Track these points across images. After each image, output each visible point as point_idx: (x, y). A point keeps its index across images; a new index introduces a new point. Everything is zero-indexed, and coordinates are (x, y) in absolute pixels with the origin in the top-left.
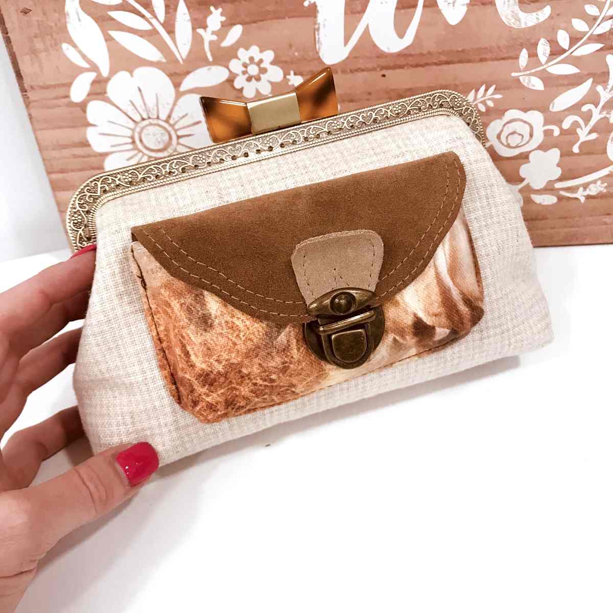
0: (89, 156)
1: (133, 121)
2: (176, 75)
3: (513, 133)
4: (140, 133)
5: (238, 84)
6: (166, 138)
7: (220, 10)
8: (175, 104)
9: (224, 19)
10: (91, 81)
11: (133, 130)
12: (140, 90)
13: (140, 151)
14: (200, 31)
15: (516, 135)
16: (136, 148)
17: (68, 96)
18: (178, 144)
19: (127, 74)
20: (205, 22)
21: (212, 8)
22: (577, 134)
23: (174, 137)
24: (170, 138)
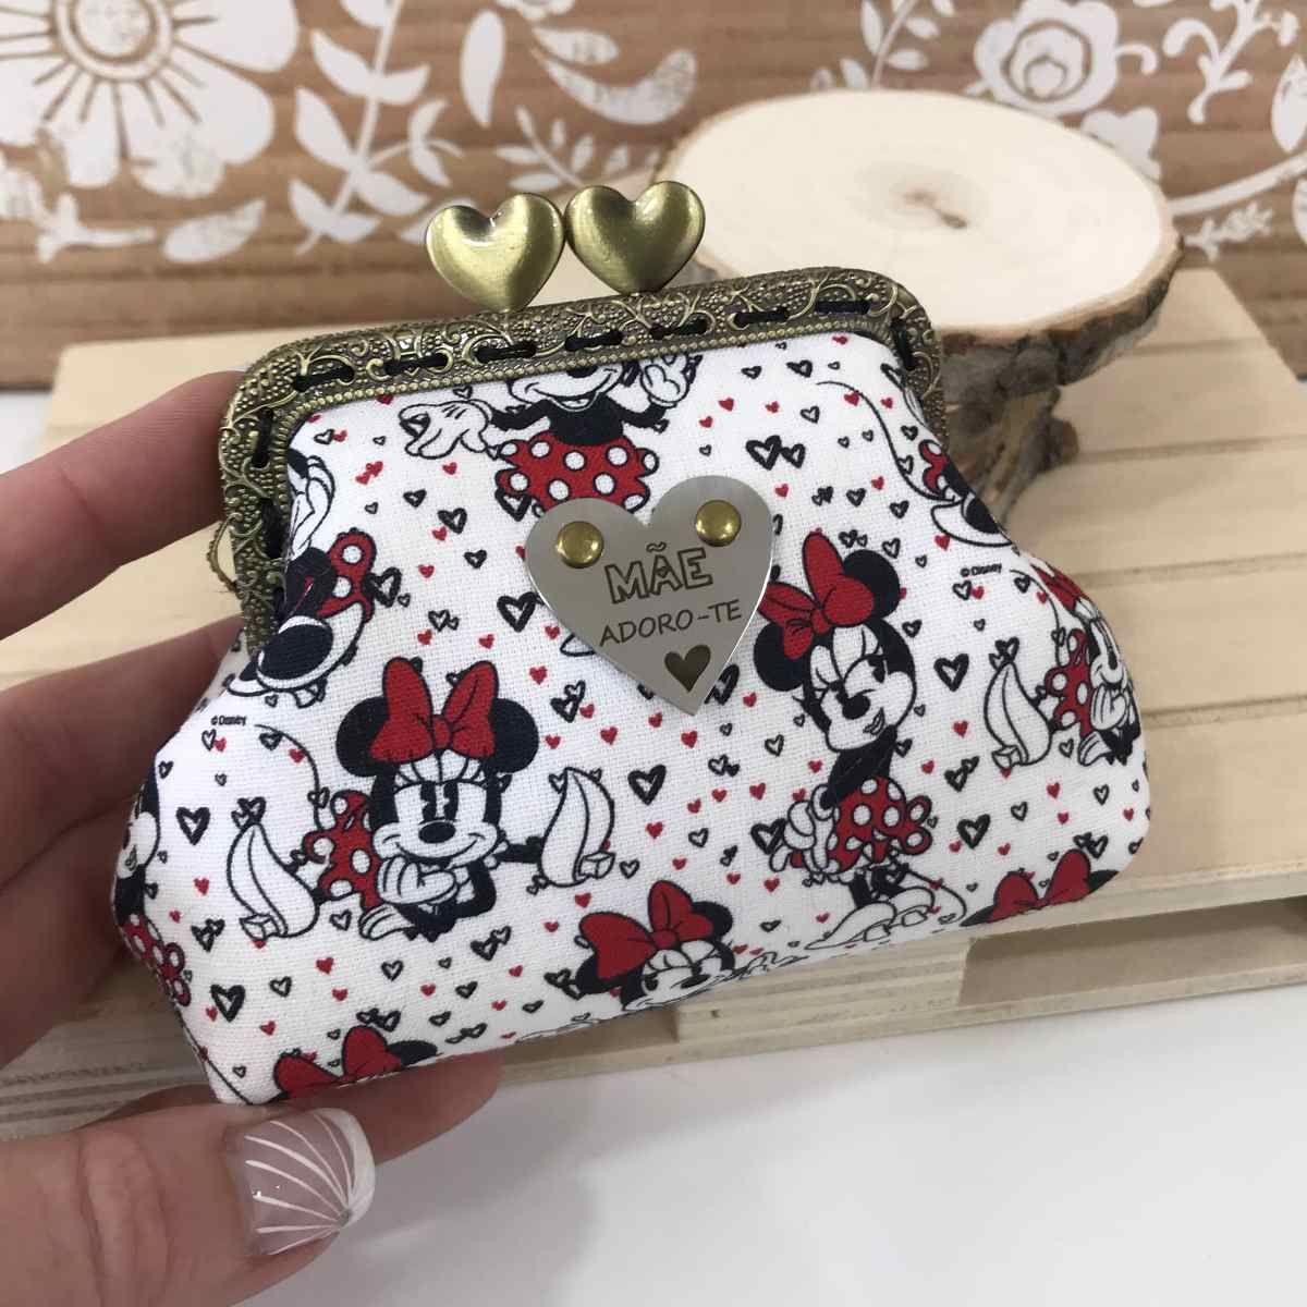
3: (1043, 59)
4: (72, 7)
6: (142, 23)
13: (70, 59)
15: (1049, 66)
18: (176, 43)
22: (1197, 70)
23: (164, 23)
24: (154, 26)
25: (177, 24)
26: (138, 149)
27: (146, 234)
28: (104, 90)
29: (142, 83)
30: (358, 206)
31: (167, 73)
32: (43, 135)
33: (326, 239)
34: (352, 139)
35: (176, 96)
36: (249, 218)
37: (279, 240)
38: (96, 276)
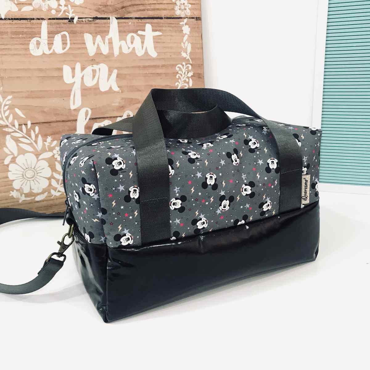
0: (8, 181)
1: (23, 169)
2: (37, 155)
4: (25, 173)
5: (55, 157)
6: (33, 174)
7: (50, 137)
8: (36, 164)
9: (51, 139)
10: (11, 158)
11: (23, 172)
12: (26, 160)
13: (25, 179)
14: (44, 142)
16: (23, 178)
17: (3, 163)
18: (37, 175)
19: (22, 155)
20: (46, 140)
21: (48, 137)
23: (36, 173)
24: (35, 174)
25: (37, 173)
26: (32, 188)
27: (33, 198)
28: (29, 181)
29: (33, 180)
30: (59, 191)
31: (36, 179)
32: (21, 187)
33: (55, 196)
34: (58, 184)
35: (37, 181)
36: (46, 194)
37: (49, 196)
38: (26, 204)
